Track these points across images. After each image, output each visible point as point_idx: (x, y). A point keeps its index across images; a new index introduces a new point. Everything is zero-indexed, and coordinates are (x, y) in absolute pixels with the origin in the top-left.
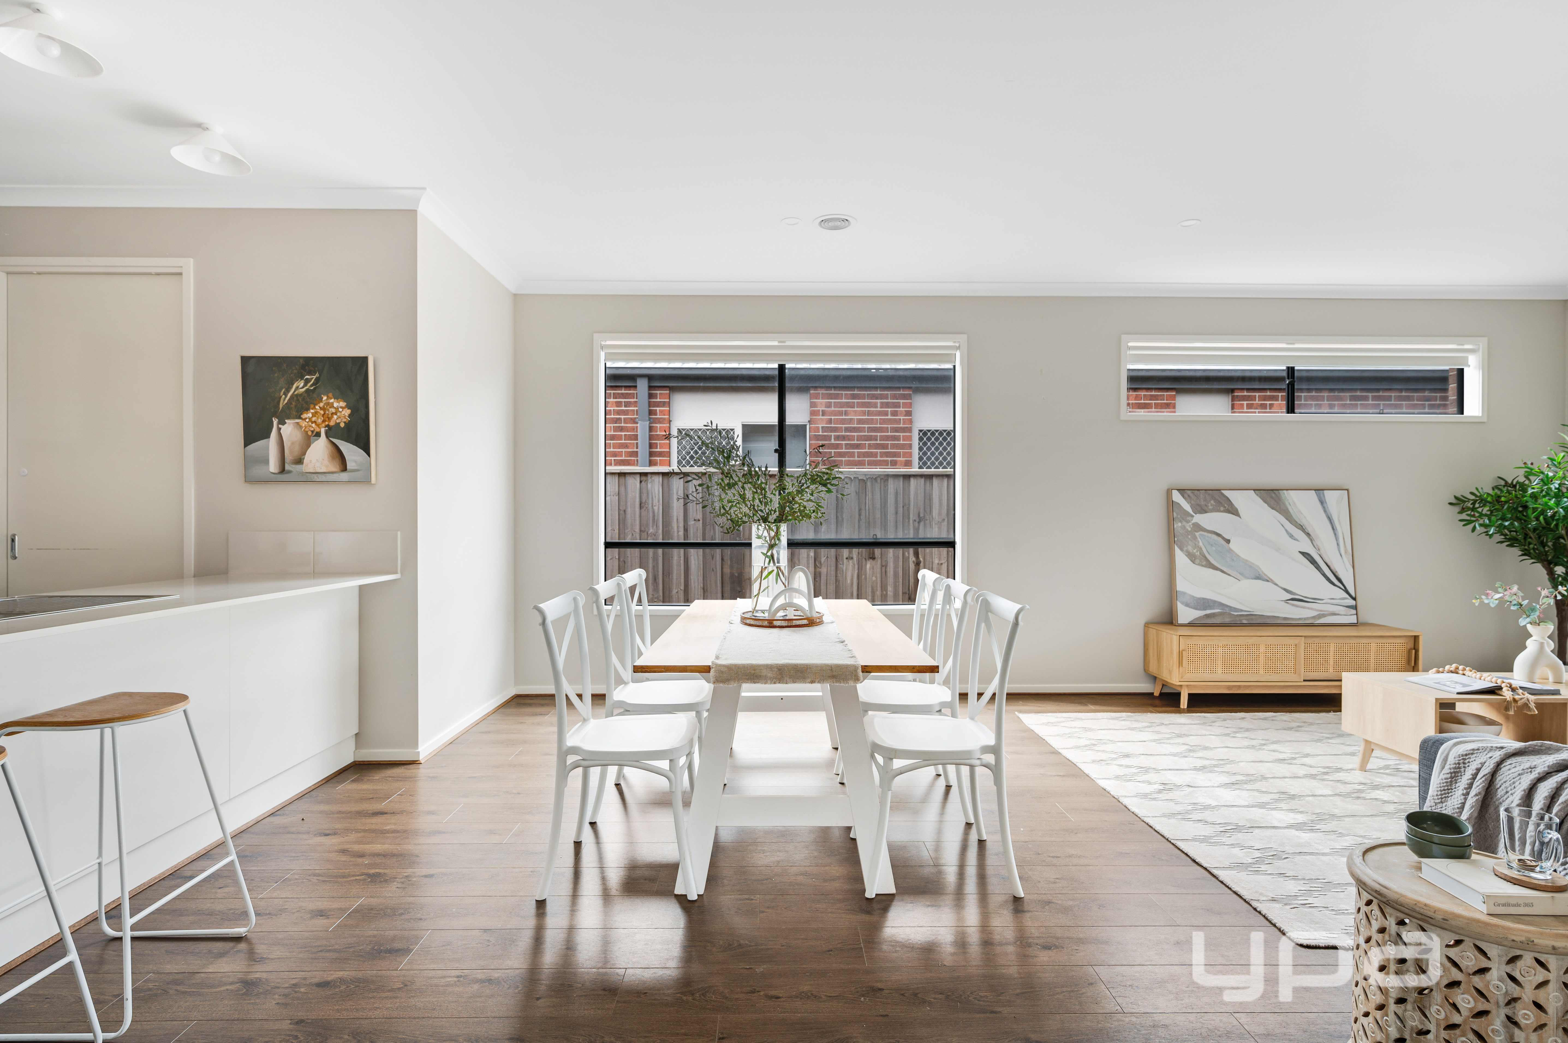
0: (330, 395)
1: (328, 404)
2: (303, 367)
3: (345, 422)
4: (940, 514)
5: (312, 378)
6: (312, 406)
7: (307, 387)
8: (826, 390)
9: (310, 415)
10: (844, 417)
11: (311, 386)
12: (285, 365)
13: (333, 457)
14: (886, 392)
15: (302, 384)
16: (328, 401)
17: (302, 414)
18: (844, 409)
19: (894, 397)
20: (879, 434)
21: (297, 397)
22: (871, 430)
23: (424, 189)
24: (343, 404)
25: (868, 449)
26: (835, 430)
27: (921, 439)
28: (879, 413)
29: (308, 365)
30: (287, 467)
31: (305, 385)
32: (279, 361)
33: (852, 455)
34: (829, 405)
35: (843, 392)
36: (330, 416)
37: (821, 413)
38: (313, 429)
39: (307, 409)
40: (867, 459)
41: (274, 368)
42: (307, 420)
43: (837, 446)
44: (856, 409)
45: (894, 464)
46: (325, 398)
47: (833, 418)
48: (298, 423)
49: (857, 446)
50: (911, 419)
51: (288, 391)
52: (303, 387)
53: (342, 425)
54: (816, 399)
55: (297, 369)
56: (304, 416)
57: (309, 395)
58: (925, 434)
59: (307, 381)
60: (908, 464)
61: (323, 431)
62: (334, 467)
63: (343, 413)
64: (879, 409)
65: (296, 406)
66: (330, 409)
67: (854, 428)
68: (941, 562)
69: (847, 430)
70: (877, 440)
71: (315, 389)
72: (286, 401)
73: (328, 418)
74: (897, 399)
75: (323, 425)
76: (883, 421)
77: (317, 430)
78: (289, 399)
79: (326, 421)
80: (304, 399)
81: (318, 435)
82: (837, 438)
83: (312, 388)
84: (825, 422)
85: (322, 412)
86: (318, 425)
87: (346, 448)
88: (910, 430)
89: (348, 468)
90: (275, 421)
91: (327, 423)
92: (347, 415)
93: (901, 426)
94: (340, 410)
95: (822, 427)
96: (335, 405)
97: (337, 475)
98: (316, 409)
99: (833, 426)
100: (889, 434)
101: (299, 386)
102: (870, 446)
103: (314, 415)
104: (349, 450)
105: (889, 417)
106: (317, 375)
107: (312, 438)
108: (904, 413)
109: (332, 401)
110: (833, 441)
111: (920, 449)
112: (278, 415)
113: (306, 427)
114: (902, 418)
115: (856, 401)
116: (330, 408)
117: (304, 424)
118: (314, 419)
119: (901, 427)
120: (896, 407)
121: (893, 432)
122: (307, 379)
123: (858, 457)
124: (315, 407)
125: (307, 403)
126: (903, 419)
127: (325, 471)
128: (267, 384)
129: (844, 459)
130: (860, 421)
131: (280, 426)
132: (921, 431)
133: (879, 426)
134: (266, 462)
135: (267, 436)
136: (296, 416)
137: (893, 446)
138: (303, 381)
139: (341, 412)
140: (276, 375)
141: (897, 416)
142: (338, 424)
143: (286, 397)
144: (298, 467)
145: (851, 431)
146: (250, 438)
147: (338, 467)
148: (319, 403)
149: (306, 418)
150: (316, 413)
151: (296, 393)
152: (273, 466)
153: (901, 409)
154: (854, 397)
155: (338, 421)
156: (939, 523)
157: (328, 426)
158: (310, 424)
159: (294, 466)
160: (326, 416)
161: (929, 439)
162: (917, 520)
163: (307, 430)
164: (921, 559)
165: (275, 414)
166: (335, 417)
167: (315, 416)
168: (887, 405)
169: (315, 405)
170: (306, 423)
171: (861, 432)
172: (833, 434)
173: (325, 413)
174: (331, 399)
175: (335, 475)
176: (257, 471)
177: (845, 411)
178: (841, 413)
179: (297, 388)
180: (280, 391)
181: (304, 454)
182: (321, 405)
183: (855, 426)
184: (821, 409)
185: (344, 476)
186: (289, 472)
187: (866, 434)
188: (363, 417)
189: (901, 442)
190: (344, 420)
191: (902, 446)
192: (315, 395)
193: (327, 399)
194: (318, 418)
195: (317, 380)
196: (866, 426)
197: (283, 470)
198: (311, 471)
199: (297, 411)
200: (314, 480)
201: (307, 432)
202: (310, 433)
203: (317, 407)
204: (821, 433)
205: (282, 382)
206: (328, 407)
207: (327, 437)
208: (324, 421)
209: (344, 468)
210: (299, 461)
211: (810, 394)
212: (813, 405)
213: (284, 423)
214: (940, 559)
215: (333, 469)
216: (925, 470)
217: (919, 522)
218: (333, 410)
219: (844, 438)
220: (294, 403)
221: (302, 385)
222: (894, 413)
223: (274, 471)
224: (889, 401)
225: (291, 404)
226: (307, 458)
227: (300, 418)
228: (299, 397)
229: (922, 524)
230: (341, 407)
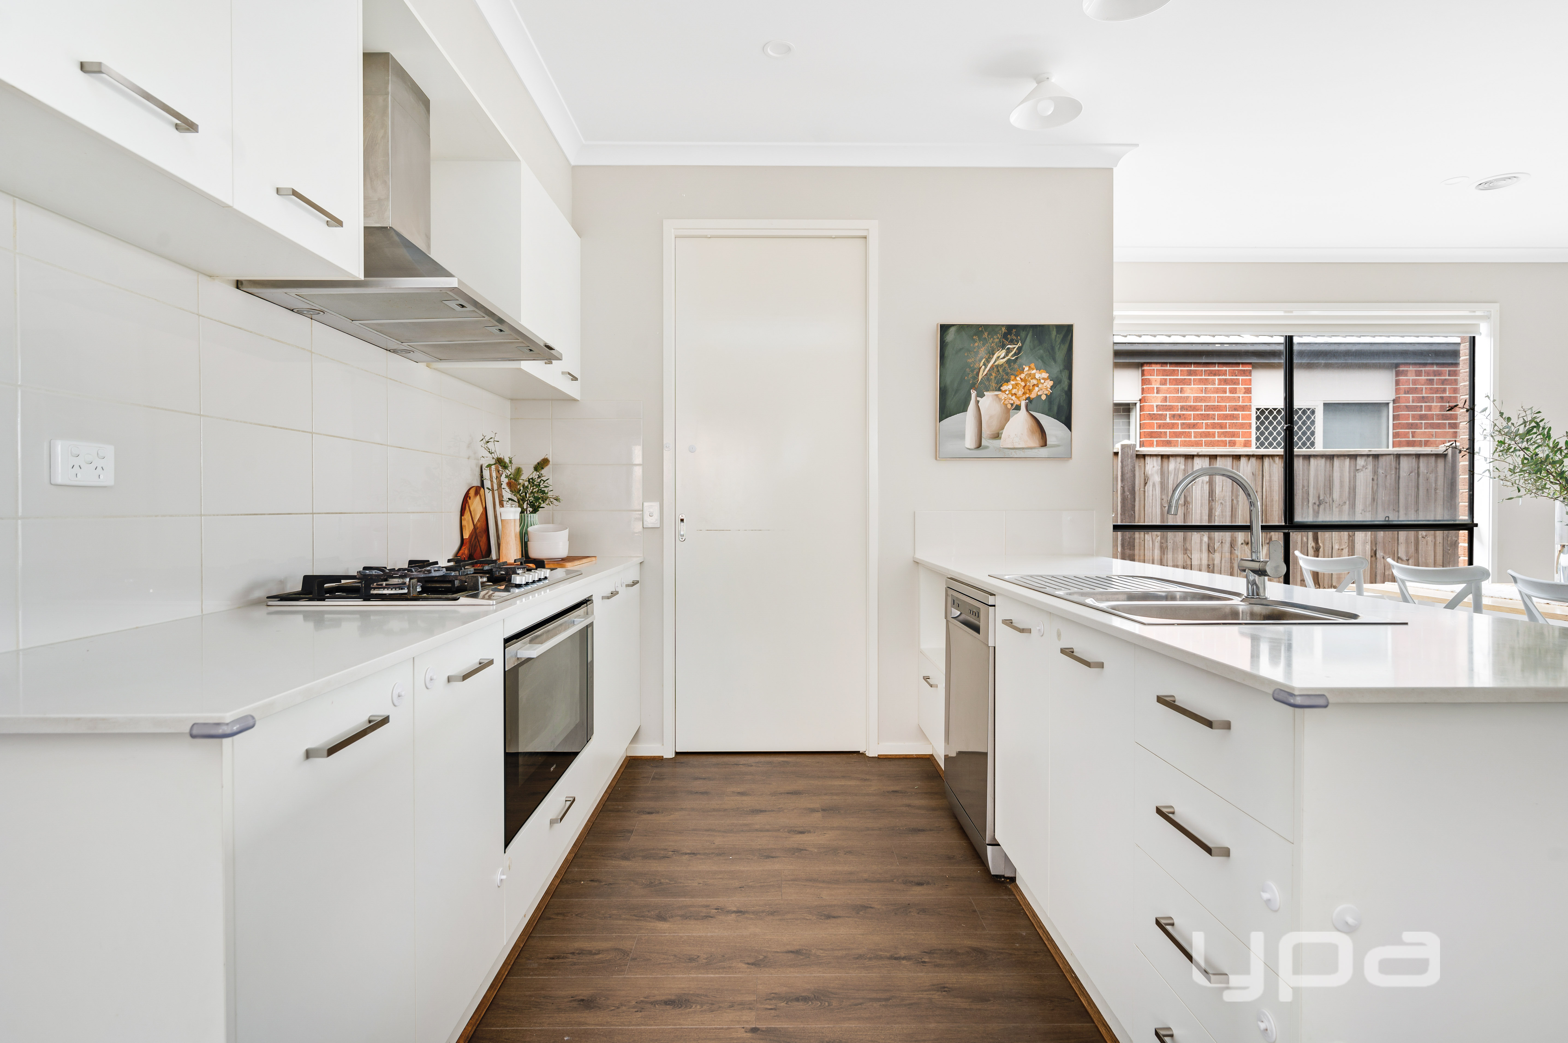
0: (1032, 365)
1: (1030, 375)
2: (1005, 336)
3: (1046, 395)
4: (1341, 496)
5: (1014, 348)
6: (1013, 377)
7: (1008, 357)
8: (1162, 366)
9: (1010, 387)
10: (1180, 395)
11: (1013, 356)
12: (986, 334)
13: (1033, 432)
14: (1224, 368)
15: (1003, 353)
16: (1030, 372)
17: (1001, 386)
18: (1180, 386)
19: (1233, 373)
20: (1216, 413)
21: (997, 368)
22: (1208, 408)
23: (1137, 145)
24: (1045, 375)
25: (1205, 429)
26: (1170, 408)
27: (1258, 418)
28: (1217, 391)
29: (1012, 332)
30: (984, 443)
31: (1007, 355)
32: (980, 329)
33: (1188, 435)
34: (1164, 382)
35: (1179, 369)
36: (1031, 388)
37: (1155, 391)
38: (1012, 402)
39: (1008, 381)
40: (1204, 439)
41: (974, 337)
42: (1007, 392)
43: (1173, 426)
44: (1192, 386)
45: (1233, 444)
46: (1026, 369)
47: (1168, 395)
48: (997, 395)
49: (1194, 426)
50: (1250, 397)
51: (988, 361)
52: (1004, 358)
53: (1044, 397)
54: (1151, 375)
55: (998, 338)
56: (1004, 388)
57: (1010, 366)
58: (1262, 412)
59: (1009, 350)
60: (1247, 444)
61: (1023, 404)
62: (1034, 441)
63: (1045, 384)
64: (1217, 386)
65: (995, 378)
66: (1032, 381)
67: (1190, 406)
68: (1341, 548)
69: (1183, 408)
70: (1214, 419)
71: (1017, 359)
72: (985, 373)
73: (1029, 390)
74: (1236, 376)
75: (1024, 397)
76: (1222, 399)
77: (1017, 403)
78: (989, 370)
79: (1026, 393)
80: (1004, 370)
81: (1018, 408)
82: (1173, 417)
83: (1013, 358)
84: (1160, 401)
85: (1023, 384)
86: (1018, 398)
87: (1048, 422)
88: (1248, 408)
89: (1048, 443)
90: (974, 393)
91: (1027, 395)
92: (1049, 387)
93: (1240, 404)
94: (1042, 381)
95: (1157, 406)
96: (1037, 376)
97: (1036, 450)
98: (1017, 380)
99: (1168, 404)
100: (1228, 412)
101: (1000, 357)
102: (1207, 426)
103: (1015, 386)
104: (1050, 424)
105: (1228, 394)
106: (1020, 344)
107: (1011, 411)
108: (1244, 391)
109: (1034, 371)
110: (1168, 421)
111: (1258, 428)
112: (976, 386)
113: (1005, 400)
114: (1241, 395)
115: (1192, 378)
116: (1032, 379)
117: (1003, 396)
118: (1014, 391)
119: (1240, 406)
120: (1235, 384)
121: (1232, 411)
122: (1008, 348)
123: (1195, 437)
124: (1015, 378)
125: (1007, 374)
126: (1242, 397)
127: (1024, 446)
128: (966, 354)
129: (1179, 439)
130: (1196, 399)
131: (978, 399)
132: (1258, 409)
133: (1216, 404)
134: (962, 437)
135: (964, 409)
136: (996, 388)
137: (1232, 426)
138: (1004, 351)
139: (1043, 384)
140: (976, 344)
141: (1236, 393)
142: (1039, 397)
143: (986, 368)
144: (995, 442)
145: (1187, 410)
146: (944, 412)
147: (1037, 442)
148: (1020, 374)
149: (1006, 391)
150: (1017, 384)
151: (996, 364)
152: (970, 441)
153: (1240, 386)
154: (1190, 373)
155: (1039, 394)
156: (1340, 506)
157: (1028, 398)
158: (1010, 396)
159: (991, 441)
160: (1026, 388)
161: (1267, 418)
162: (1317, 503)
163: (1006, 402)
164: (1321, 544)
165: (973, 386)
166: (1037, 389)
167: (1016, 388)
168: (1226, 382)
169: (1016, 376)
170: (1006, 396)
171: (1197, 410)
172: (1168, 413)
173: (1026, 385)
174: (1033, 369)
175: (1034, 450)
176: (951, 447)
177: (1181, 388)
178: (1177, 391)
179: (998, 357)
180: (980, 361)
181: (1003, 428)
182: (1023, 376)
183: (1192, 404)
184: (1155, 386)
185: (1044, 452)
186: (986, 447)
187: (1203, 412)
188: (1066, 388)
189: (1240, 421)
190: (1046, 392)
191: (1242, 426)
192: (1016, 366)
193: (1028, 370)
194: (1018, 390)
195: (1020, 349)
196: (1203, 404)
197: (979, 446)
198: (1009, 447)
199: (997, 383)
200: (1011, 456)
201: (1007, 404)
202: (1009, 406)
203: (1018, 378)
204: (1155, 412)
205: (983, 352)
206: (1029, 379)
207: (1027, 410)
208: (1024, 394)
209: (1044, 444)
210: (997, 436)
211: (1143, 371)
212: (1144, 382)
213: (982, 396)
214: (1340, 544)
215: (1032, 444)
216: (1262, 451)
217: (1319, 506)
218: (1035, 382)
219: (1180, 417)
220: (994, 375)
221: (1002, 356)
222: (1233, 391)
223: (969, 447)
224: (1228, 377)
225: (991, 375)
226: (1005, 433)
227: (999, 390)
228: (999, 368)
229: (1322, 507)
230: (1043, 379)
